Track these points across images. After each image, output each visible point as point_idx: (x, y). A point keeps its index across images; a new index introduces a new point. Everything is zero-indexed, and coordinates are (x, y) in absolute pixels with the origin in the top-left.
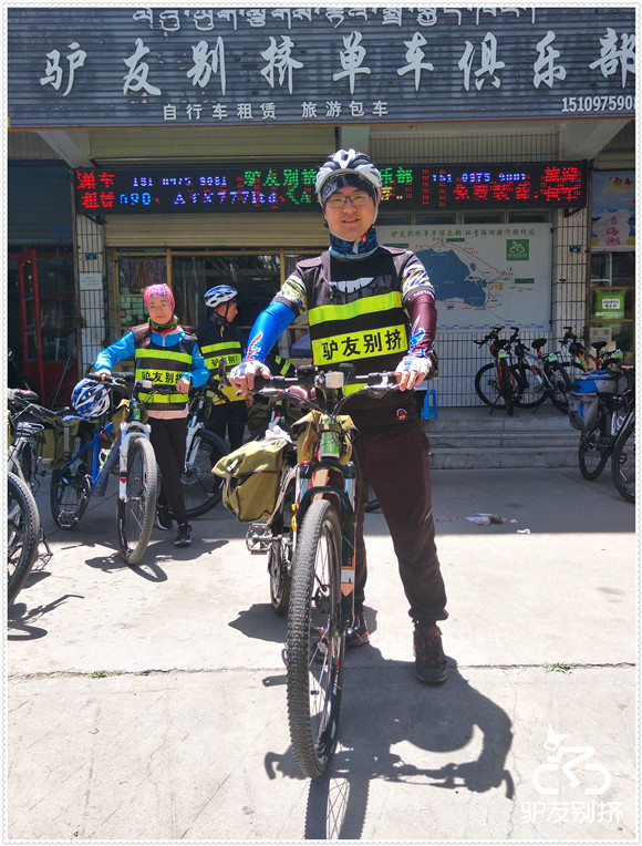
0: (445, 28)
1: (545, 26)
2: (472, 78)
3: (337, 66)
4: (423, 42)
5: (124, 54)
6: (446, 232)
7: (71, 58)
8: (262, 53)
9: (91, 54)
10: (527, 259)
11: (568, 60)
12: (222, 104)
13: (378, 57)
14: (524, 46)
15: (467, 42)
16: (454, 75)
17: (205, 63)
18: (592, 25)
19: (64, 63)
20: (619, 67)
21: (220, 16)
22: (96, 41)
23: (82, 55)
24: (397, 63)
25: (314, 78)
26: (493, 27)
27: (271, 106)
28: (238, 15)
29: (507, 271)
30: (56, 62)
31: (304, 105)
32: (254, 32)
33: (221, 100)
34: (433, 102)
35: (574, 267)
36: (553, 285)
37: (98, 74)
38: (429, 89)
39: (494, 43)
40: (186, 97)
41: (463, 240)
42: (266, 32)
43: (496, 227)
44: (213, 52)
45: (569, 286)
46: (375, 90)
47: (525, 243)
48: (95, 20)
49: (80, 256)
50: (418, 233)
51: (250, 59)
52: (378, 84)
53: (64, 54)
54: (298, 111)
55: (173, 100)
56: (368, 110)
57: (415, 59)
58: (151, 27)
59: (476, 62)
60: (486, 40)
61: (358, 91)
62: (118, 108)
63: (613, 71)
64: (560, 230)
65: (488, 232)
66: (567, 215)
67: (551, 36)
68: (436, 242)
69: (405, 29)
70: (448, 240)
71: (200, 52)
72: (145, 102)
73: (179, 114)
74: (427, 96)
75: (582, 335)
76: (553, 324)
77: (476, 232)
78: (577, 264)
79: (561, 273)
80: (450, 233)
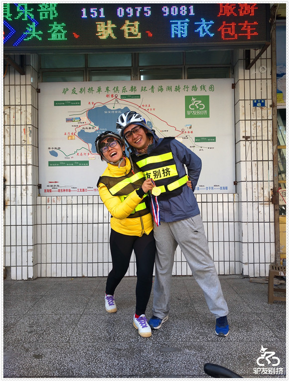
6: (120, 89)
10: (207, 116)
29: (187, 130)
35: (259, 123)
36: (236, 143)
41: (138, 96)
43: (173, 83)
45: (254, 143)
47: (205, 100)
50: (91, 90)
64: (241, 83)
65: (164, 88)
66: (248, 66)
68: (111, 98)
70: (123, 97)
75: (271, 198)
76: (237, 186)
77: (152, 87)
78: (262, 120)
79: (245, 129)
80: (124, 90)
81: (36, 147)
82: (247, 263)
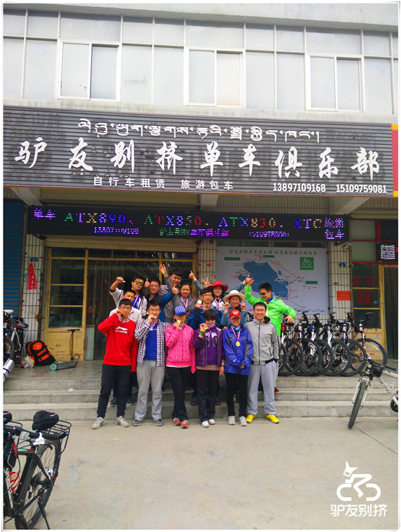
0: (267, 143)
1: (325, 144)
2: (283, 171)
3: (203, 160)
4: (255, 150)
5: (71, 146)
6: (263, 252)
7: (36, 146)
8: (158, 151)
9: (50, 145)
10: (313, 269)
11: (339, 163)
12: (131, 178)
13: (227, 156)
14: (313, 155)
15: (280, 151)
16: (273, 169)
17: (122, 154)
18: (352, 145)
19: (32, 149)
20: (368, 169)
21: (133, 128)
22: (53, 137)
23: (44, 145)
24: (239, 160)
25: (189, 166)
26: (295, 143)
27: (162, 181)
28: (144, 129)
29: (301, 276)
30: (27, 148)
31: (183, 181)
32: (152, 138)
33: (131, 176)
34: (260, 183)
35: (343, 276)
36: (329, 286)
37: (53, 157)
38: (258, 176)
39: (296, 152)
40: (109, 173)
41: (273, 256)
42: (160, 139)
43: (293, 249)
44: (128, 149)
45: (340, 287)
46: (225, 175)
47: (312, 260)
48: (54, 126)
49: (26, 259)
50: (246, 251)
51: (150, 154)
52: (227, 172)
53: (32, 144)
54: (178, 185)
55: (101, 174)
56: (222, 186)
57: (249, 158)
58: (89, 131)
59: (286, 162)
60: (291, 150)
61: (216, 175)
62: (64, 176)
63: (365, 171)
64: (333, 253)
65: (288, 252)
66: (336, 244)
67: (328, 150)
68: (257, 257)
69: (243, 142)
70: (264, 256)
71: (119, 148)
72: (82, 174)
73: (104, 182)
74: (256, 179)
76: (330, 310)
77: (281, 252)
79: (334, 279)
80: (265, 252)
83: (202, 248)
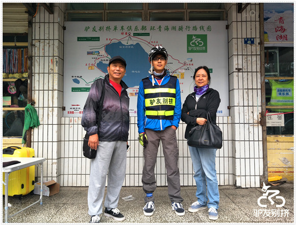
6: (133, 28)
10: (205, 51)
29: (188, 62)
35: (249, 58)
36: (230, 74)
41: (148, 34)
43: (177, 24)
45: (245, 74)
47: (204, 38)
50: (108, 28)
64: (234, 24)
65: (170, 29)
66: (240, 10)
68: (125, 36)
70: (135, 34)
75: (260, 120)
76: (231, 110)
77: (160, 27)
78: (252, 55)
79: (237, 62)
80: (136, 28)
81: (62, 75)
82: (240, 176)
83: (37, 20)
